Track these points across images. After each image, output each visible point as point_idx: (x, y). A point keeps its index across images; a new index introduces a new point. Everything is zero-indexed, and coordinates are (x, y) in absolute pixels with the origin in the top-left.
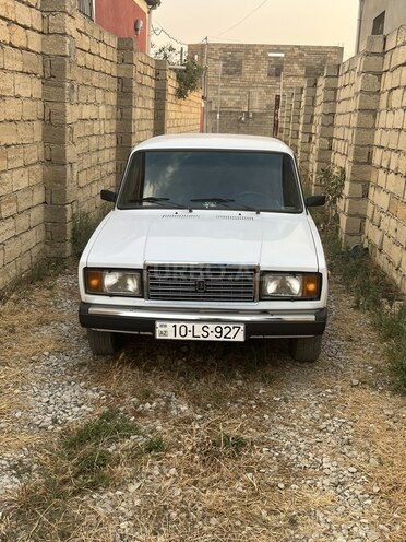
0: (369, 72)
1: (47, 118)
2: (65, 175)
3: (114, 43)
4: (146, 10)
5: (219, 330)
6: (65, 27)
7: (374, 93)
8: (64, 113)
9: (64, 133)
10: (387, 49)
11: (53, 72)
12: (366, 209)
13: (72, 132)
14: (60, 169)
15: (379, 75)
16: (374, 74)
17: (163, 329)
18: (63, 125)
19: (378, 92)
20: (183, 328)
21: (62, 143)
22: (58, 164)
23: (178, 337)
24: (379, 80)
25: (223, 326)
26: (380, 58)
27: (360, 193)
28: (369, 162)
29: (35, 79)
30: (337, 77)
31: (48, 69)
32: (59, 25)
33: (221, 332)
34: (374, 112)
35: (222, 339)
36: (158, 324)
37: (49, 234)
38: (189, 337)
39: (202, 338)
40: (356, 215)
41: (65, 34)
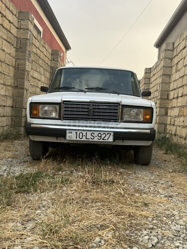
0: (167, 58)
1: (17, 67)
2: (23, 94)
3: (50, 51)
4: (65, 51)
5: (100, 135)
6: (28, 26)
7: (169, 67)
8: (25, 65)
9: (24, 74)
10: (175, 47)
11: (21, 46)
12: (167, 120)
13: (28, 75)
14: (21, 91)
15: (172, 59)
16: (169, 58)
17: (70, 135)
18: (24, 70)
19: (171, 67)
20: (81, 134)
21: (23, 79)
22: (20, 88)
23: (78, 139)
24: (172, 62)
25: (102, 133)
26: (171, 52)
27: (164, 113)
28: (168, 99)
29: (12, 47)
30: (150, 73)
31: (19, 45)
32: (25, 25)
33: (101, 136)
34: (170, 76)
35: (101, 140)
36: (68, 132)
37: (13, 122)
38: (84, 139)
39: (91, 140)
40: (162, 124)
41: (28, 29)
